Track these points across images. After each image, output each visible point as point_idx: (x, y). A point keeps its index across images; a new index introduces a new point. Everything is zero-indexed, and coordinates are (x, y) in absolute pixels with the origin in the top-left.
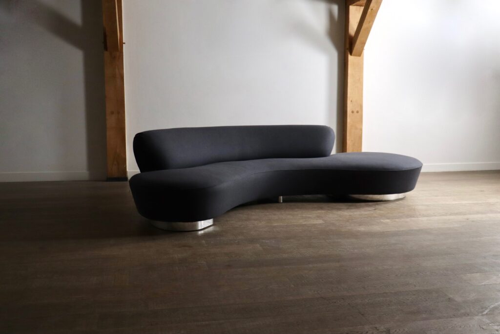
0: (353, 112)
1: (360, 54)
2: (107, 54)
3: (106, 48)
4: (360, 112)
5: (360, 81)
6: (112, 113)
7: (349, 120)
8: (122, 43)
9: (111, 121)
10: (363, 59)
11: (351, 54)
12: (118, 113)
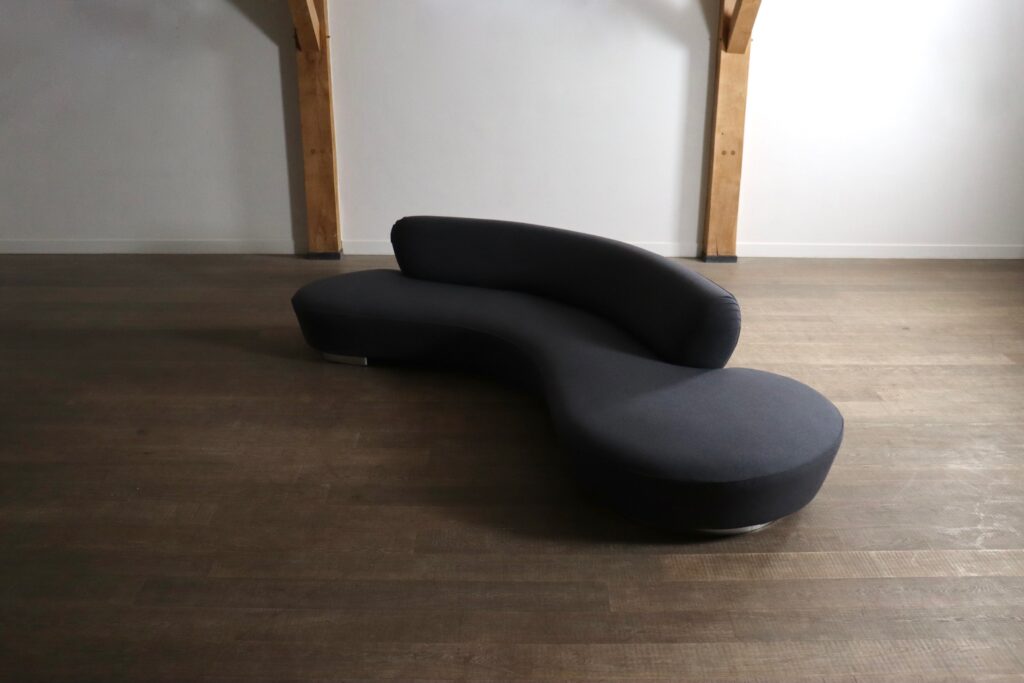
0: (724, 153)
1: (742, 49)
2: (300, 55)
3: (298, 46)
4: (737, 153)
5: (741, 100)
6: (313, 152)
7: (715, 167)
8: (324, 37)
9: (312, 165)
10: (748, 58)
11: (726, 50)
12: (323, 152)
